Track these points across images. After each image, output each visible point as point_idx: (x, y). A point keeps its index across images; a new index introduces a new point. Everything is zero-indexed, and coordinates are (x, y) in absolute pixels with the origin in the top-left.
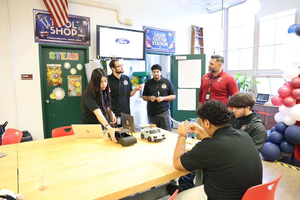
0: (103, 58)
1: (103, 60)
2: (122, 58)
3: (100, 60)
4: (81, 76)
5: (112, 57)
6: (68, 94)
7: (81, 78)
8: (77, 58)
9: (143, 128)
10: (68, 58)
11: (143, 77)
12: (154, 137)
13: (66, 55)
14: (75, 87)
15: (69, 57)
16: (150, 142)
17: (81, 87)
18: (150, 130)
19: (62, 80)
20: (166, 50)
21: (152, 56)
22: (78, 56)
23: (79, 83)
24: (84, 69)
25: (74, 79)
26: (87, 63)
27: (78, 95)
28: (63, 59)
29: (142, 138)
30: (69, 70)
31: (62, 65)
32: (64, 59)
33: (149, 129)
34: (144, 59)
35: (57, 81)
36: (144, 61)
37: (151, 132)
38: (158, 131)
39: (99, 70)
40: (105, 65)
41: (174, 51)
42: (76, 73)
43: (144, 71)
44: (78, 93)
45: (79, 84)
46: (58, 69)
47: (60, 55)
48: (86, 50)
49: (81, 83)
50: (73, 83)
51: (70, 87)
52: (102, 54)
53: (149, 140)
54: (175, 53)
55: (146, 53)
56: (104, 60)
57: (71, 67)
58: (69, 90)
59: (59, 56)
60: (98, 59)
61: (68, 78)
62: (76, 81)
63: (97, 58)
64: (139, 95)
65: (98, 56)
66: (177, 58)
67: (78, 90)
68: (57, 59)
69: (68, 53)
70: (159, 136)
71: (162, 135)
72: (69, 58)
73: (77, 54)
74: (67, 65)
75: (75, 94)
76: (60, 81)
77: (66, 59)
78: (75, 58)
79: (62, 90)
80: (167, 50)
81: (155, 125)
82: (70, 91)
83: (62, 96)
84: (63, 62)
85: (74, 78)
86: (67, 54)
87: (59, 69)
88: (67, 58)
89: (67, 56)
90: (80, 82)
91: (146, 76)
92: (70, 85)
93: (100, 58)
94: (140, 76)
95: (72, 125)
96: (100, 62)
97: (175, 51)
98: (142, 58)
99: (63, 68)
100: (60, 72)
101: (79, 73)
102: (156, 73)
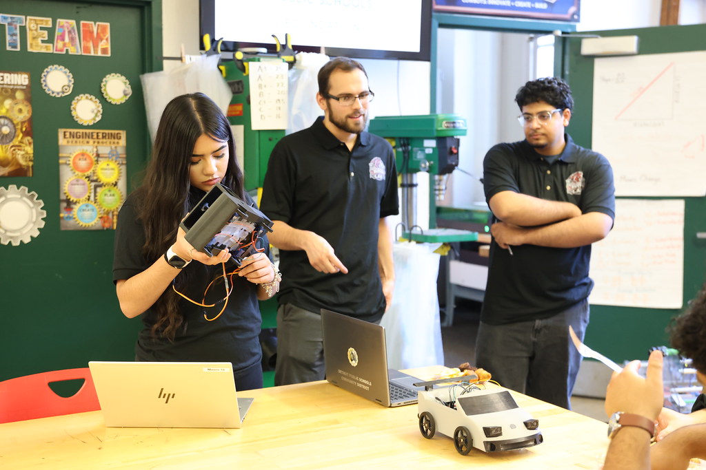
0: (231, 47)
1: (229, 55)
2: (323, 50)
3: (214, 60)
4: (123, 134)
5: (272, 41)
6: (59, 219)
7: (123, 142)
8: (105, 44)
9: (428, 386)
10: (60, 44)
11: (422, 139)
12: (487, 431)
13: (51, 31)
14: (96, 187)
15: (67, 40)
16: (465, 454)
17: (122, 184)
18: (466, 395)
19: (30, 149)
20: (533, 9)
21: (461, 37)
22: (108, 35)
23: (113, 165)
24: (138, 98)
25: (89, 148)
26: (151, 71)
27: (107, 225)
28: (35, 51)
29: (424, 433)
30: (65, 103)
31: (31, 79)
32: (44, 51)
33: (457, 393)
34: (426, 52)
35: (9, 156)
36: (426, 65)
37: (472, 406)
38: (500, 403)
39: (193, 103)
40: (239, 82)
41: (573, 9)
42: (98, 119)
43: (424, 110)
44: (108, 213)
45: (111, 172)
46: (13, 97)
47: (23, 30)
48: (146, 8)
49: (124, 168)
50: (83, 164)
51: (71, 183)
52: (225, 30)
53: (462, 443)
54: (578, 21)
55: (435, 23)
56: (234, 59)
57: (78, 89)
58: (63, 197)
59: (18, 32)
60: (209, 54)
61: (62, 141)
62: (98, 155)
63: (202, 47)
64: (400, 228)
65: (207, 39)
66: (588, 47)
67: (109, 199)
68: (8, 48)
69: (61, 21)
70: (513, 427)
71: (526, 424)
72: (65, 45)
73: (104, 29)
74: (57, 80)
75: (92, 218)
76: (24, 153)
77: (50, 49)
78: (96, 46)
79: (31, 198)
80: (538, 5)
81: (482, 372)
82: (69, 203)
83: (31, 225)
84: (35, 65)
85: (91, 141)
86: (54, 23)
87: (19, 95)
88: (58, 47)
89: (57, 33)
90: (120, 161)
91: (435, 134)
92: (70, 173)
93: (214, 50)
94: (408, 139)
95: (91, 363)
96: (218, 66)
97: (578, 13)
98: (416, 48)
99: (35, 92)
100: (20, 111)
101: (111, 117)
102: (536, 123)
